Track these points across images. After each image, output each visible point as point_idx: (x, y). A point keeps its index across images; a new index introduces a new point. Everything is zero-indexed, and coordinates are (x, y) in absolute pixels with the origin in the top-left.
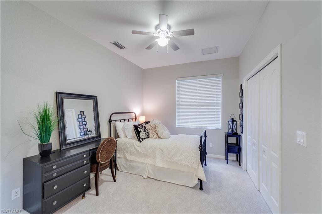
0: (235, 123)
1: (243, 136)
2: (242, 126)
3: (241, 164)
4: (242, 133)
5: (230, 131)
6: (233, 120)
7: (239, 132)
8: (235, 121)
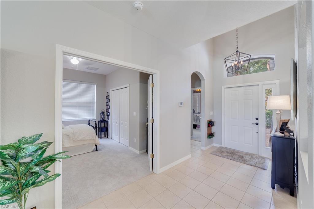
0: (104, 114)
1: (109, 121)
2: (108, 116)
3: (108, 137)
4: (109, 119)
5: (102, 119)
6: (103, 113)
7: (106, 119)
8: (104, 113)
